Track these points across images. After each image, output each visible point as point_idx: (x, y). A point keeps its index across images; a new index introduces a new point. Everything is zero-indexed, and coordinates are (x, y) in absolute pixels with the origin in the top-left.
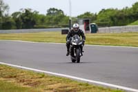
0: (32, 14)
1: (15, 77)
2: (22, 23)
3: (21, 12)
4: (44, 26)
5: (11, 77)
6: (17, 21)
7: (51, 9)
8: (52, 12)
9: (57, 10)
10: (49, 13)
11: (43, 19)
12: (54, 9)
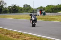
0: (16, 7)
1: (9, 34)
2: (12, 11)
3: (12, 6)
4: (22, 12)
5: (7, 34)
6: (10, 10)
7: (25, 5)
8: (25, 6)
9: (27, 5)
10: (24, 7)
11: (21, 9)
12: (26, 5)
